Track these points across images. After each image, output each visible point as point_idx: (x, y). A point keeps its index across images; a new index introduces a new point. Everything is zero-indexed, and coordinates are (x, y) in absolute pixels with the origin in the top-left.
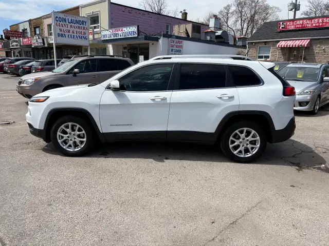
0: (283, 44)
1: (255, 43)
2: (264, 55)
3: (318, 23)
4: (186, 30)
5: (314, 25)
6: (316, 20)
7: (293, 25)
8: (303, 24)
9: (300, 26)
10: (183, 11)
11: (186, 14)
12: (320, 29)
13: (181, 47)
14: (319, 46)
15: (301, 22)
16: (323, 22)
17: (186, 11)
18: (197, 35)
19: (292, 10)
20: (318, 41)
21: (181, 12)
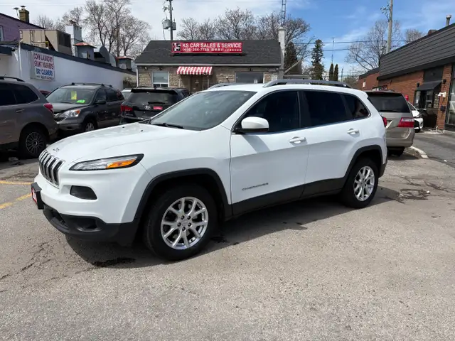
0: (183, 70)
1: (147, 66)
2: (160, 83)
3: (216, 47)
4: (47, 39)
5: (213, 50)
6: (214, 44)
7: (189, 47)
8: (200, 48)
9: (198, 49)
10: (20, 8)
11: (27, 13)
12: (219, 55)
13: (51, 66)
14: (221, 74)
15: (198, 45)
16: (221, 48)
17: (26, 8)
18: (64, 49)
19: (167, 28)
20: (220, 69)
21: (17, 9)
